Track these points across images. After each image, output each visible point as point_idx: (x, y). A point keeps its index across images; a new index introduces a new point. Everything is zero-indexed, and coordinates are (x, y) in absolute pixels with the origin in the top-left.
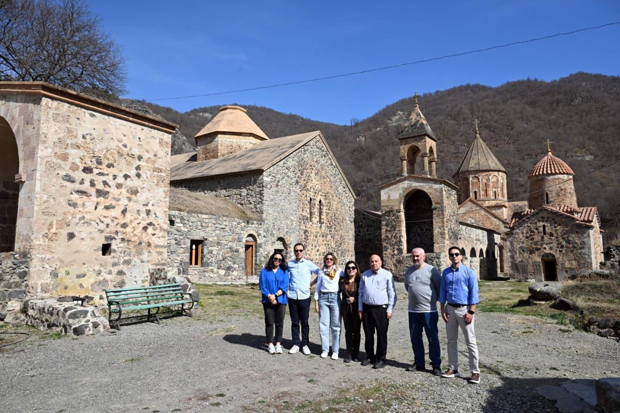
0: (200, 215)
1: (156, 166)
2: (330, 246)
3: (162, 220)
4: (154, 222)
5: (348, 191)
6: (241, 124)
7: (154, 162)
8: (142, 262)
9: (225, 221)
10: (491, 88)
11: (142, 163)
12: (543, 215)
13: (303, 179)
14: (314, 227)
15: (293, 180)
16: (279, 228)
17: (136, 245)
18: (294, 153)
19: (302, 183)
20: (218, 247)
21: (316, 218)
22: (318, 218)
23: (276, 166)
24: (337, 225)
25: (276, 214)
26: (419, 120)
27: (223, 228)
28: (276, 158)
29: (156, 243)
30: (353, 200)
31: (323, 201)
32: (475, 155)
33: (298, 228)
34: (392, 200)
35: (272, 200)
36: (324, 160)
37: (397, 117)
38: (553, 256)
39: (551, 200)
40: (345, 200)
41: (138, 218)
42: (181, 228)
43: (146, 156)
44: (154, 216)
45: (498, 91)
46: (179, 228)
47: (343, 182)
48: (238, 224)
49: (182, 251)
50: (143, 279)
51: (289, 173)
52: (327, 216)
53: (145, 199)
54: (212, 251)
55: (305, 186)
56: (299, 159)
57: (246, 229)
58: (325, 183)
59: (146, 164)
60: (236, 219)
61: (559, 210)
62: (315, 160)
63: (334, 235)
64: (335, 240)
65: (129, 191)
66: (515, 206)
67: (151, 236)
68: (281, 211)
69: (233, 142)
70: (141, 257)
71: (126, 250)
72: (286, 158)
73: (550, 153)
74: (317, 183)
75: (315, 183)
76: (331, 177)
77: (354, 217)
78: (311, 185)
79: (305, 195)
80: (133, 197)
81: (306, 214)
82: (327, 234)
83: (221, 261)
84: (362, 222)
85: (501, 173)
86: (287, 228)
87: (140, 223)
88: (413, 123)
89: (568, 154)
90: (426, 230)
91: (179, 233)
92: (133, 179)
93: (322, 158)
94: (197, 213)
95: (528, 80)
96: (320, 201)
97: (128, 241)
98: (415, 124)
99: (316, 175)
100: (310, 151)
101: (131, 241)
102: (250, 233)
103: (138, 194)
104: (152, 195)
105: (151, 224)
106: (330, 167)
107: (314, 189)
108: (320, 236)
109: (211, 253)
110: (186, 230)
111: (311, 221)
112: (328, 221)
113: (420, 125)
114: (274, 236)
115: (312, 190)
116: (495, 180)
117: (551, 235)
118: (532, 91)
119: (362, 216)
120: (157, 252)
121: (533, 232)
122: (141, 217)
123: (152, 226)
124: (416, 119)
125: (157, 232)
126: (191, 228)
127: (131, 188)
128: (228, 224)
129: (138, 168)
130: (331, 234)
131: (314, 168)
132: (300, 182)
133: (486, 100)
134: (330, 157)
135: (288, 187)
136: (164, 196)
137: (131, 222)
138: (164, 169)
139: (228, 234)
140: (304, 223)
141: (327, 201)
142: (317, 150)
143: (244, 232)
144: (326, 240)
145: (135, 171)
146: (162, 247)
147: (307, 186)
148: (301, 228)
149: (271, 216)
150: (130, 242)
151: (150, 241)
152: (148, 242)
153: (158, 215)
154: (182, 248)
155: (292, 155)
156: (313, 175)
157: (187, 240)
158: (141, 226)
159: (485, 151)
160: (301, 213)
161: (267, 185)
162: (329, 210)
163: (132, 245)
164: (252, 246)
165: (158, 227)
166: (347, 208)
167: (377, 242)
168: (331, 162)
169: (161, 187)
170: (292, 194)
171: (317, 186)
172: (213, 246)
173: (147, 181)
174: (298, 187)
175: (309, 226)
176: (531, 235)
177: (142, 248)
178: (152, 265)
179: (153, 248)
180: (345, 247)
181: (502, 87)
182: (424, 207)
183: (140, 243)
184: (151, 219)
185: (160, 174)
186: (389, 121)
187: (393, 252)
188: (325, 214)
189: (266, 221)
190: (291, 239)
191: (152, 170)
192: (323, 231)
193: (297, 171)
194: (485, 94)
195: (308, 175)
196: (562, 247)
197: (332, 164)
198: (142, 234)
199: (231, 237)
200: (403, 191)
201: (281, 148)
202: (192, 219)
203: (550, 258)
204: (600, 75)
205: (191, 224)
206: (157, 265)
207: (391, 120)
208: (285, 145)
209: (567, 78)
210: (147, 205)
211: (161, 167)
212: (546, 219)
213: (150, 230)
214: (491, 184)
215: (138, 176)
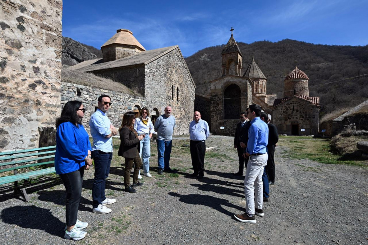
0: (102, 90)
1: (45, 23)
2: (182, 115)
3: (54, 80)
4: (44, 81)
5: (192, 84)
6: (130, 40)
7: (42, 18)
8: (30, 120)
9: (120, 95)
10: (247, 44)
11: (25, 15)
12: (293, 100)
13: (168, 74)
14: (174, 102)
15: (163, 73)
16: (154, 102)
17: (21, 103)
18: (164, 57)
19: (168, 76)
20: (115, 113)
21: (175, 98)
22: (176, 97)
23: (152, 63)
24: (186, 103)
25: (153, 93)
26: (234, 44)
27: (118, 100)
28: (153, 58)
29: (48, 103)
30: (195, 89)
31: (179, 88)
32: (252, 70)
33: (165, 103)
34: (217, 89)
35: (150, 85)
36: (180, 64)
37: (204, 56)
38: (297, 122)
39: (297, 92)
40: (190, 89)
41: (22, 74)
42: (88, 98)
43: (31, 9)
44: (44, 75)
45: (251, 46)
46: (86, 98)
47: (190, 78)
48: (129, 98)
49: (89, 114)
50: (32, 137)
51: (160, 68)
52: (181, 97)
53: (32, 55)
54: (111, 115)
55: (170, 78)
56: (166, 61)
57: (134, 102)
58: (180, 78)
59: (32, 18)
60: (127, 95)
61: (303, 98)
62: (175, 62)
63: (185, 108)
64: (185, 111)
65: (9, 42)
66: (270, 97)
67: (41, 94)
68: (156, 92)
69: (125, 51)
70: (29, 115)
71: (6, 107)
72: (159, 59)
73: (297, 68)
74: (176, 76)
75: (175, 77)
76: (184, 75)
77: (195, 98)
78: (173, 77)
79: (169, 84)
80: (15, 50)
81: (170, 95)
82: (181, 108)
83: (117, 122)
84: (198, 102)
85: (264, 80)
86: (159, 103)
87: (26, 80)
88: (230, 45)
89: (281, 76)
90: (234, 107)
91: (86, 102)
92: (14, 30)
93: (179, 62)
94: (100, 88)
95: (265, 41)
96: (178, 88)
97: (10, 97)
98: (231, 46)
99: (176, 72)
100: (173, 57)
101: (14, 98)
102: (136, 104)
103: (22, 49)
104: (40, 52)
105: (40, 82)
106: (183, 68)
107: (174, 80)
108: (177, 109)
109: (111, 117)
110: (91, 100)
111: (173, 99)
112: (182, 100)
113: (234, 46)
114: (151, 107)
115: (173, 81)
116: (261, 83)
117: (297, 111)
118: (266, 46)
119: (198, 99)
120: (49, 111)
121: (287, 109)
122: (27, 74)
123: (42, 85)
124: (232, 43)
125: (48, 91)
126: (95, 98)
127: (10, 40)
128: (122, 97)
129: (20, 19)
130: (183, 108)
131: (175, 68)
132: (167, 75)
133: (245, 50)
134: (183, 62)
135: (160, 77)
136: (56, 56)
137: (13, 77)
138: (55, 28)
139: (121, 104)
140: (169, 100)
141: (181, 88)
142: (176, 57)
143: (133, 103)
144: (180, 111)
145: (17, 22)
146: (55, 106)
147: (171, 78)
148: (167, 103)
149: (150, 94)
150: (12, 99)
151: (39, 100)
152: (37, 101)
153: (48, 74)
154: (88, 112)
155: (162, 58)
156: (174, 72)
157: (92, 107)
158: (27, 83)
159: (257, 68)
160: (167, 94)
161: (147, 75)
162: (182, 93)
163: (15, 102)
164: (138, 113)
165: (50, 86)
166: (192, 93)
167: (206, 113)
168: (184, 65)
169: (51, 46)
170: (162, 82)
171: (176, 79)
172: (112, 112)
173: (33, 36)
174: (165, 78)
175: (172, 102)
176: (286, 111)
177: (29, 107)
178: (42, 123)
179: (44, 106)
180: (190, 116)
181: (253, 44)
182: (233, 94)
183: (27, 101)
184: (41, 77)
185: (50, 32)
186: (200, 58)
187: (217, 118)
188: (180, 96)
189: (146, 97)
190: (162, 110)
191: (39, 27)
192: (179, 106)
193: (165, 68)
194: (245, 47)
195: (171, 71)
196: (303, 117)
197: (184, 67)
198: (29, 92)
199: (124, 106)
200: (224, 85)
201: (155, 53)
202: (96, 92)
203: (296, 123)
204: (296, 40)
205: (95, 95)
206: (49, 124)
207: (201, 58)
208: (157, 52)
209: (281, 41)
210: (34, 62)
211: (51, 26)
212: (295, 102)
213: (39, 88)
214: (260, 85)
215: (22, 28)
